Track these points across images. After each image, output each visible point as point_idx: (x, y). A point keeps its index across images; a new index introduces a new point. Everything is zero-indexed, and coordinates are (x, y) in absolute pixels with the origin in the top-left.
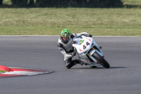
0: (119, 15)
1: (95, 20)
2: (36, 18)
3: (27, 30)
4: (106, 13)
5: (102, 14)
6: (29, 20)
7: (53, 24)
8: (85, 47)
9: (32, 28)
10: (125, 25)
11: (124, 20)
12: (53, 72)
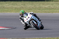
0: (43, 4)
1: (33, 6)
2: (8, 5)
3: (5, 10)
4: (38, 4)
5: (36, 4)
6: (5, 6)
7: (16, 8)
8: (27, 19)
9: (7, 10)
10: (46, 8)
11: (45, 6)
12: (16, 28)
